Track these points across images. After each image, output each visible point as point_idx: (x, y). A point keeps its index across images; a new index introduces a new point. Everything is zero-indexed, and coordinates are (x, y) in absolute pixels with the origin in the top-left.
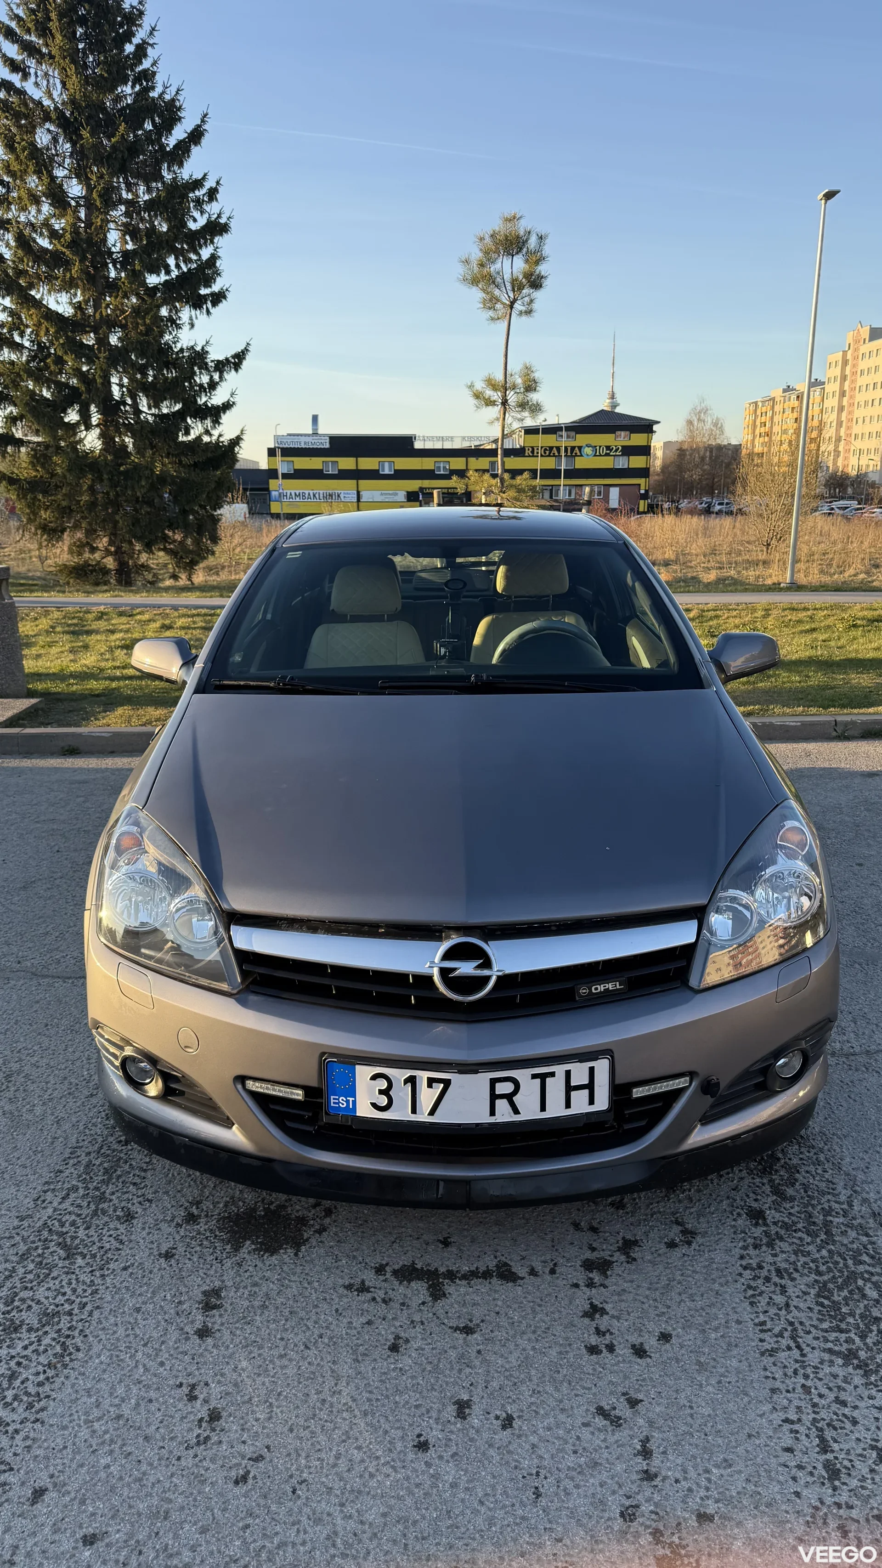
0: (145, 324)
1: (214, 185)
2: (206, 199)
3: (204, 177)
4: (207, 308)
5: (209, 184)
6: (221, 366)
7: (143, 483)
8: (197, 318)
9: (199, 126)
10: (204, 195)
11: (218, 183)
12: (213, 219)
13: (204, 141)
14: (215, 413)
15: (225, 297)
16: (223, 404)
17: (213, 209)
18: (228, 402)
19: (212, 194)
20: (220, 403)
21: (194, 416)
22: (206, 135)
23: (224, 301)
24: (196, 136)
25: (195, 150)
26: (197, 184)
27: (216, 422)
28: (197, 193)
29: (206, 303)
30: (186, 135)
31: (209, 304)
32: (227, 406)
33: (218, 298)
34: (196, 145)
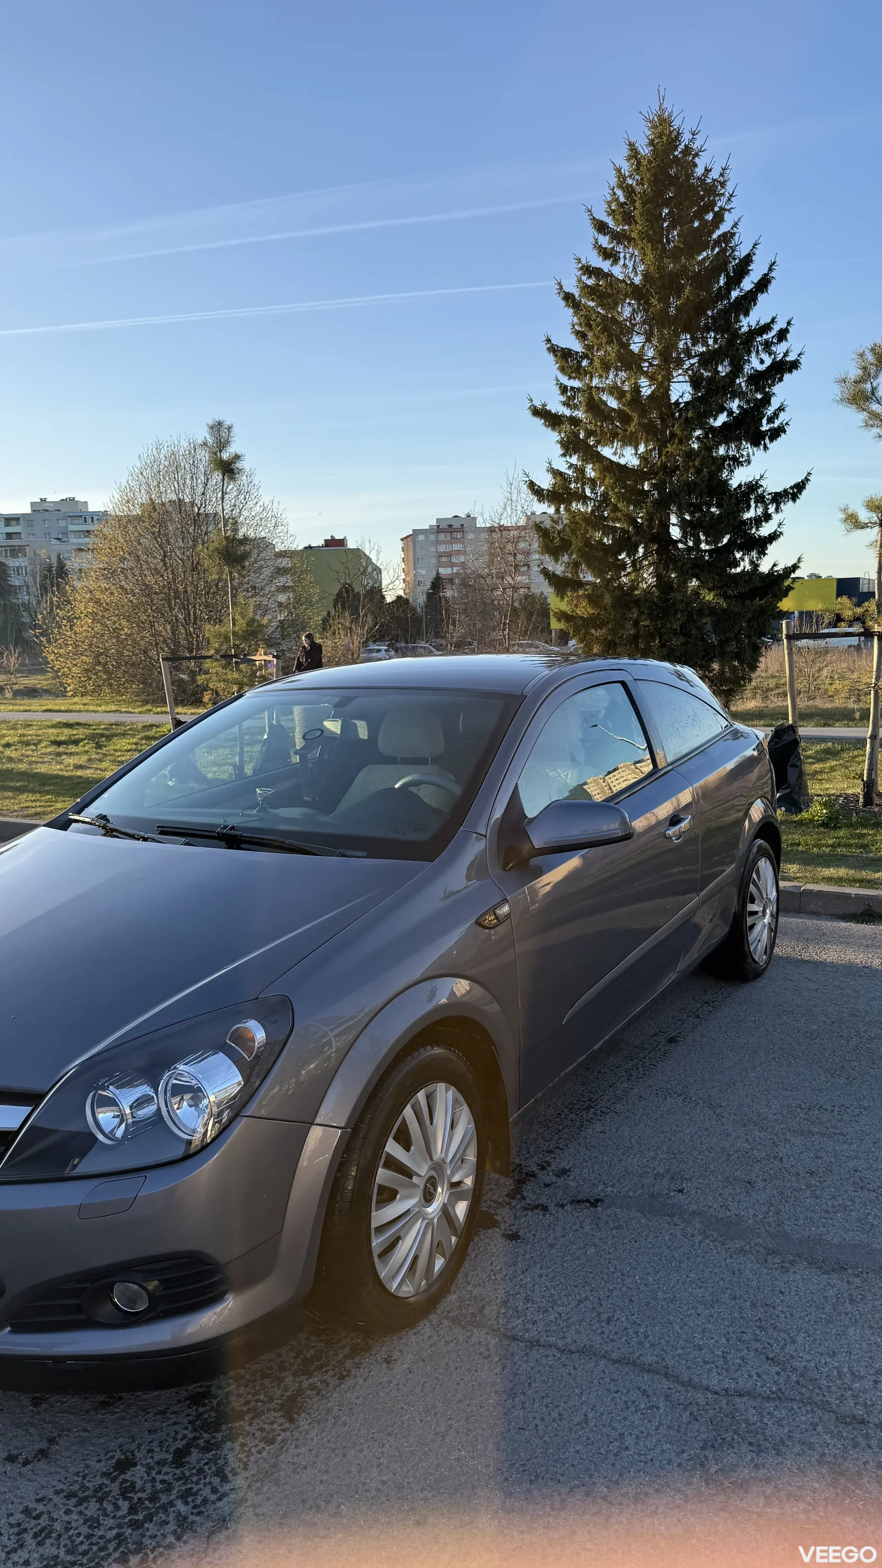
0: (694, 466)
1: (784, 326)
2: (775, 341)
3: (773, 321)
4: (765, 444)
5: (776, 328)
6: (778, 498)
7: (679, 616)
8: (754, 454)
9: (766, 275)
10: (773, 338)
11: (789, 323)
12: (778, 359)
13: (771, 288)
14: (762, 545)
15: (784, 431)
16: (770, 535)
17: (780, 349)
18: (775, 532)
19: (782, 335)
20: (766, 535)
21: (741, 548)
22: (773, 282)
23: (783, 435)
24: (763, 284)
25: (761, 298)
26: (766, 328)
27: (762, 552)
28: (765, 337)
29: (764, 439)
30: (753, 285)
31: (767, 441)
32: (774, 537)
33: (776, 433)
34: (762, 292)
